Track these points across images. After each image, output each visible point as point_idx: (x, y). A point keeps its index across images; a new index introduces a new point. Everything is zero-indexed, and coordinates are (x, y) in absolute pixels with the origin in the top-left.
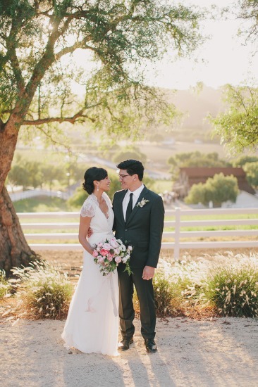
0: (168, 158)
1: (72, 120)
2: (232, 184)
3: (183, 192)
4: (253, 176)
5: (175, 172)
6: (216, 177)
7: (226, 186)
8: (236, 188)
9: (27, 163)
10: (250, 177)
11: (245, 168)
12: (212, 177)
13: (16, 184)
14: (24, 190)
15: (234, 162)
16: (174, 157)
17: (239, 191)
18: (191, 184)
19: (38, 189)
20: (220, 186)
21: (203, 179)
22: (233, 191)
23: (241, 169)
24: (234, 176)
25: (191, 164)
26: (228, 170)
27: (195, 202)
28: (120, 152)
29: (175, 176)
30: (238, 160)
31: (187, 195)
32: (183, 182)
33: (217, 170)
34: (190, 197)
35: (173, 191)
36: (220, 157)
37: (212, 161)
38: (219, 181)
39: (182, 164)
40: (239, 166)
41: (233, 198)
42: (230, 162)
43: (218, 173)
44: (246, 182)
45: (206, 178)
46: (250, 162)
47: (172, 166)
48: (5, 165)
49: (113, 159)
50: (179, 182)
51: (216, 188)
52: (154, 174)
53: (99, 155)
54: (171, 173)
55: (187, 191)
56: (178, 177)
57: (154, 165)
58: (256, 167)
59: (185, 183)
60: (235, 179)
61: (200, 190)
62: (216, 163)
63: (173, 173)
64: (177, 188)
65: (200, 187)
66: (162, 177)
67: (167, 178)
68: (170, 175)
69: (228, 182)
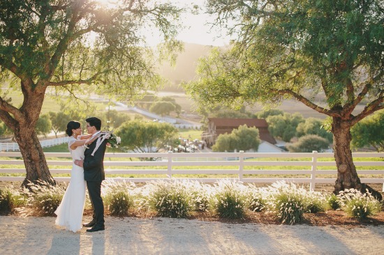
2: (254, 133)
3: (211, 140)
4: (275, 127)
5: (206, 122)
6: (241, 127)
7: (249, 136)
8: (258, 138)
10: (272, 128)
11: (268, 120)
12: (237, 128)
13: (60, 130)
15: (259, 114)
17: (260, 140)
18: (218, 133)
20: (243, 135)
21: (229, 129)
22: (255, 141)
23: (265, 121)
24: (257, 127)
25: (220, 115)
26: (252, 120)
27: (221, 149)
28: (157, 102)
29: (205, 125)
30: (262, 113)
31: (214, 143)
32: (211, 131)
33: (242, 121)
34: (216, 145)
35: (203, 139)
37: (239, 114)
38: (242, 131)
39: (211, 115)
40: (263, 118)
41: (255, 146)
42: (256, 114)
43: (243, 125)
44: (268, 132)
45: (232, 128)
46: (272, 115)
47: (204, 116)
48: (34, 115)
49: (150, 109)
50: (208, 132)
51: (240, 137)
52: (187, 123)
53: (138, 105)
54: (202, 123)
55: (214, 139)
56: (207, 127)
57: (188, 115)
58: (278, 120)
59: (213, 132)
60: (257, 130)
61: (226, 138)
62: (243, 114)
63: (203, 123)
64: (206, 136)
65: (226, 136)
66: (194, 127)
67: (199, 128)
68: (201, 125)
69: (251, 132)
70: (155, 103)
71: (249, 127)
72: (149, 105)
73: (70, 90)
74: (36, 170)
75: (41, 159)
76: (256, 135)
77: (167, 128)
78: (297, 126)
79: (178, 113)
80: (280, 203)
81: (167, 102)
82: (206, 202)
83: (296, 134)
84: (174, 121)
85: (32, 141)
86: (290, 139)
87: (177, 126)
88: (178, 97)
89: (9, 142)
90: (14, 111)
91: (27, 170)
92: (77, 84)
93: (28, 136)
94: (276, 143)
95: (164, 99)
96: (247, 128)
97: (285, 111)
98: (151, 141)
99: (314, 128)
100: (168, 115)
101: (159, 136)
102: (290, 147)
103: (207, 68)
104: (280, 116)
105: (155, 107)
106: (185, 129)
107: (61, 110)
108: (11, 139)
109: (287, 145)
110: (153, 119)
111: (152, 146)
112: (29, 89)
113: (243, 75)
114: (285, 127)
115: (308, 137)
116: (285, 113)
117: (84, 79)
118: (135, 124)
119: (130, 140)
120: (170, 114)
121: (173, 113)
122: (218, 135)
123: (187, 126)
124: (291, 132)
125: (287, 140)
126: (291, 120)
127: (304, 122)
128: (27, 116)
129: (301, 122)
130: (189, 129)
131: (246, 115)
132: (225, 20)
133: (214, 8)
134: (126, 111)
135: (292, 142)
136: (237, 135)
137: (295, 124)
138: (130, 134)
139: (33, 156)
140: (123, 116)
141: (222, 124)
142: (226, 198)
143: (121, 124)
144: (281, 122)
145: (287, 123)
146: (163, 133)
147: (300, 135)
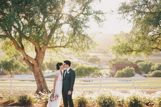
0: (109, 60)
1: (64, 47)
2: (132, 70)
3: (114, 73)
4: (141, 67)
5: (111, 65)
6: (126, 68)
7: (130, 71)
8: (134, 72)
9: (54, 62)
11: (138, 64)
12: (125, 68)
13: (50, 70)
14: (53, 72)
15: (134, 62)
16: (111, 60)
18: (117, 70)
20: (128, 71)
21: (121, 68)
22: (133, 73)
23: (136, 65)
24: (133, 68)
25: (117, 62)
26: (131, 65)
27: (118, 76)
29: (111, 67)
30: (135, 61)
31: (115, 75)
32: (114, 70)
33: (127, 65)
34: (116, 75)
35: (110, 73)
36: (129, 60)
37: (125, 61)
38: (127, 69)
39: (113, 63)
40: (136, 64)
41: (133, 75)
42: (132, 62)
43: (127, 66)
44: (138, 70)
45: (122, 68)
46: (140, 62)
47: (110, 63)
48: (41, 62)
49: (87, 60)
50: (112, 70)
51: (126, 72)
52: (103, 66)
53: (82, 59)
54: (109, 66)
56: (112, 67)
57: (103, 63)
58: (142, 64)
59: (115, 70)
60: (134, 69)
61: (120, 72)
62: (127, 62)
64: (112, 72)
65: (120, 71)
66: (106, 68)
67: (108, 68)
68: (109, 67)
69: (131, 70)
70: (89, 58)
71: (130, 67)
72: (87, 59)
73: (56, 51)
74: (42, 86)
75: (43, 81)
76: (133, 71)
77: (96, 68)
78: (151, 67)
79: (99, 62)
81: (95, 58)
83: (151, 70)
84: (98, 65)
85: (40, 73)
86: (148, 72)
88: (99, 55)
89: (29, 75)
90: (32, 60)
91: (38, 86)
93: (38, 71)
94: (142, 74)
95: (93, 56)
96: (129, 68)
97: (146, 60)
98: (89, 74)
99: (159, 67)
100: (95, 63)
101: (92, 72)
102: (148, 76)
104: (143, 62)
105: (89, 60)
106: (102, 69)
107: (50, 61)
108: (30, 74)
109: (147, 75)
110: (88, 65)
111: (89, 76)
112: (38, 50)
114: (146, 67)
115: (156, 71)
116: (145, 61)
117: (62, 45)
118: (82, 66)
119: (80, 73)
121: (97, 62)
122: (117, 71)
123: (103, 67)
124: (148, 69)
125: (147, 73)
126: (148, 64)
127: (154, 65)
128: (37, 62)
129: (153, 65)
130: (104, 69)
131: (129, 62)
132: (126, 17)
133: (121, 12)
134: (77, 62)
135: (149, 74)
136: (125, 71)
137: (150, 66)
138: (80, 71)
139: (40, 80)
140: (76, 64)
141: (118, 66)
142: (133, 99)
143: (76, 67)
144: (144, 65)
145: (146, 66)
146: (94, 70)
147: (153, 71)
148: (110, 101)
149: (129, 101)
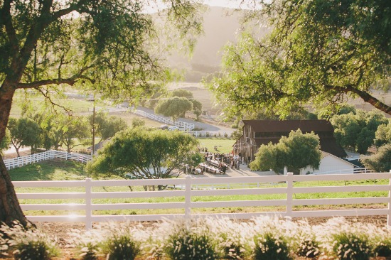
1: (71, 82)
2: (313, 142)
3: (249, 153)
4: (343, 131)
5: (239, 126)
6: (292, 133)
7: (305, 146)
8: (318, 149)
10: (339, 134)
11: (333, 121)
12: (287, 134)
14: (33, 151)
18: (259, 143)
19: (52, 150)
20: (297, 145)
21: (274, 137)
22: (314, 153)
23: (328, 123)
24: (316, 133)
25: (261, 115)
27: (264, 168)
28: (166, 99)
31: (254, 159)
32: (248, 141)
34: (257, 161)
35: (236, 152)
38: (294, 139)
40: (325, 119)
42: (315, 112)
43: (295, 129)
44: (333, 139)
45: (279, 135)
46: (340, 114)
49: (155, 109)
50: (243, 141)
51: (292, 148)
52: (212, 129)
54: (234, 127)
55: (253, 152)
56: (242, 133)
58: (348, 121)
59: (251, 142)
60: (317, 137)
61: (270, 151)
63: (237, 127)
64: (241, 148)
65: (270, 147)
66: (222, 134)
67: (229, 135)
68: (233, 131)
69: (308, 140)
70: (163, 100)
71: (304, 133)
72: (153, 103)
73: (45, 92)
75: (8, 190)
76: (315, 143)
77: (181, 139)
78: (376, 130)
79: (198, 114)
80: (338, 245)
81: (181, 98)
82: (240, 246)
83: (375, 141)
84: (193, 126)
86: (366, 148)
87: (197, 133)
88: (196, 89)
92: (54, 85)
94: (346, 155)
95: (176, 93)
96: (301, 134)
98: (159, 158)
100: (183, 116)
101: (170, 151)
102: (366, 161)
103: (238, 59)
104: (350, 115)
105: (162, 106)
109: (362, 158)
111: (159, 166)
113: (287, 68)
114: (360, 131)
116: (357, 111)
117: (64, 77)
118: (135, 134)
119: (127, 158)
120: (186, 115)
121: (190, 114)
122: (259, 146)
123: (212, 133)
124: (368, 138)
125: (363, 151)
126: (368, 120)
127: (386, 123)
129: (381, 123)
130: (215, 137)
135: (370, 153)
136: (286, 144)
137: (373, 126)
138: (127, 149)
140: (114, 121)
141: (264, 130)
142: (265, 240)
143: (113, 135)
144: (352, 124)
145: (361, 125)
146: (176, 146)
147: (380, 143)
148: (199, 246)
149: (252, 245)
